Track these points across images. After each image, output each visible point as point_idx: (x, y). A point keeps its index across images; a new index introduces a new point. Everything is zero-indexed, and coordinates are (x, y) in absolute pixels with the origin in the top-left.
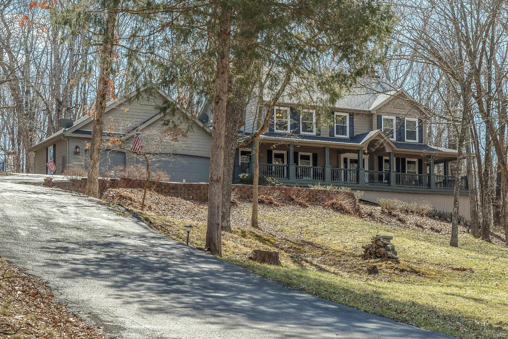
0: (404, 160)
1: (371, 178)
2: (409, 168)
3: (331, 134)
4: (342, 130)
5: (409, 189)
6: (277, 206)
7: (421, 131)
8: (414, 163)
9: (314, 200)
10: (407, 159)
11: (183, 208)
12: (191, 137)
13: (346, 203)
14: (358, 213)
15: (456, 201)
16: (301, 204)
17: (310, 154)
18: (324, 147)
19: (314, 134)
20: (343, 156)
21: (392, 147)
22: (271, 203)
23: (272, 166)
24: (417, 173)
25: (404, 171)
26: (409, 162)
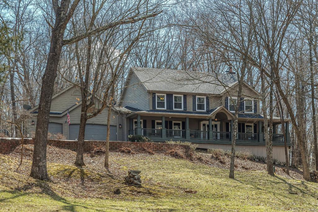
0: (243, 125)
1: (221, 136)
2: (247, 130)
3: (194, 109)
4: (201, 107)
5: (248, 143)
6: (133, 154)
7: (255, 106)
8: (251, 126)
9: (161, 150)
10: (246, 124)
11: (68, 156)
12: (103, 113)
13: (180, 152)
14: (189, 157)
15: (233, 149)
16: (149, 153)
17: (180, 122)
18: (186, 118)
19: (182, 109)
20: (202, 123)
21: (232, 117)
22: (129, 152)
23: (155, 130)
24: (253, 133)
25: (244, 131)
26: (247, 126)
